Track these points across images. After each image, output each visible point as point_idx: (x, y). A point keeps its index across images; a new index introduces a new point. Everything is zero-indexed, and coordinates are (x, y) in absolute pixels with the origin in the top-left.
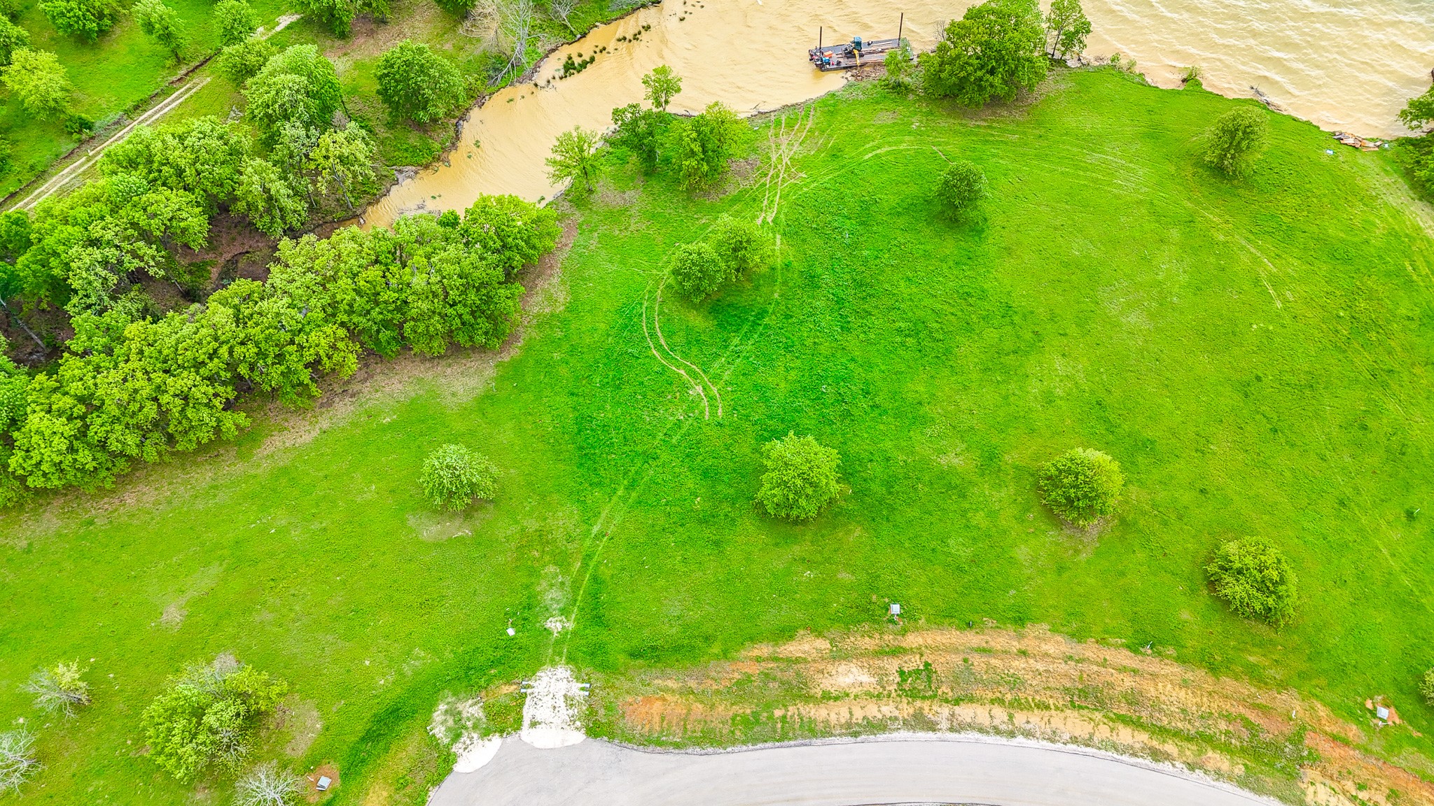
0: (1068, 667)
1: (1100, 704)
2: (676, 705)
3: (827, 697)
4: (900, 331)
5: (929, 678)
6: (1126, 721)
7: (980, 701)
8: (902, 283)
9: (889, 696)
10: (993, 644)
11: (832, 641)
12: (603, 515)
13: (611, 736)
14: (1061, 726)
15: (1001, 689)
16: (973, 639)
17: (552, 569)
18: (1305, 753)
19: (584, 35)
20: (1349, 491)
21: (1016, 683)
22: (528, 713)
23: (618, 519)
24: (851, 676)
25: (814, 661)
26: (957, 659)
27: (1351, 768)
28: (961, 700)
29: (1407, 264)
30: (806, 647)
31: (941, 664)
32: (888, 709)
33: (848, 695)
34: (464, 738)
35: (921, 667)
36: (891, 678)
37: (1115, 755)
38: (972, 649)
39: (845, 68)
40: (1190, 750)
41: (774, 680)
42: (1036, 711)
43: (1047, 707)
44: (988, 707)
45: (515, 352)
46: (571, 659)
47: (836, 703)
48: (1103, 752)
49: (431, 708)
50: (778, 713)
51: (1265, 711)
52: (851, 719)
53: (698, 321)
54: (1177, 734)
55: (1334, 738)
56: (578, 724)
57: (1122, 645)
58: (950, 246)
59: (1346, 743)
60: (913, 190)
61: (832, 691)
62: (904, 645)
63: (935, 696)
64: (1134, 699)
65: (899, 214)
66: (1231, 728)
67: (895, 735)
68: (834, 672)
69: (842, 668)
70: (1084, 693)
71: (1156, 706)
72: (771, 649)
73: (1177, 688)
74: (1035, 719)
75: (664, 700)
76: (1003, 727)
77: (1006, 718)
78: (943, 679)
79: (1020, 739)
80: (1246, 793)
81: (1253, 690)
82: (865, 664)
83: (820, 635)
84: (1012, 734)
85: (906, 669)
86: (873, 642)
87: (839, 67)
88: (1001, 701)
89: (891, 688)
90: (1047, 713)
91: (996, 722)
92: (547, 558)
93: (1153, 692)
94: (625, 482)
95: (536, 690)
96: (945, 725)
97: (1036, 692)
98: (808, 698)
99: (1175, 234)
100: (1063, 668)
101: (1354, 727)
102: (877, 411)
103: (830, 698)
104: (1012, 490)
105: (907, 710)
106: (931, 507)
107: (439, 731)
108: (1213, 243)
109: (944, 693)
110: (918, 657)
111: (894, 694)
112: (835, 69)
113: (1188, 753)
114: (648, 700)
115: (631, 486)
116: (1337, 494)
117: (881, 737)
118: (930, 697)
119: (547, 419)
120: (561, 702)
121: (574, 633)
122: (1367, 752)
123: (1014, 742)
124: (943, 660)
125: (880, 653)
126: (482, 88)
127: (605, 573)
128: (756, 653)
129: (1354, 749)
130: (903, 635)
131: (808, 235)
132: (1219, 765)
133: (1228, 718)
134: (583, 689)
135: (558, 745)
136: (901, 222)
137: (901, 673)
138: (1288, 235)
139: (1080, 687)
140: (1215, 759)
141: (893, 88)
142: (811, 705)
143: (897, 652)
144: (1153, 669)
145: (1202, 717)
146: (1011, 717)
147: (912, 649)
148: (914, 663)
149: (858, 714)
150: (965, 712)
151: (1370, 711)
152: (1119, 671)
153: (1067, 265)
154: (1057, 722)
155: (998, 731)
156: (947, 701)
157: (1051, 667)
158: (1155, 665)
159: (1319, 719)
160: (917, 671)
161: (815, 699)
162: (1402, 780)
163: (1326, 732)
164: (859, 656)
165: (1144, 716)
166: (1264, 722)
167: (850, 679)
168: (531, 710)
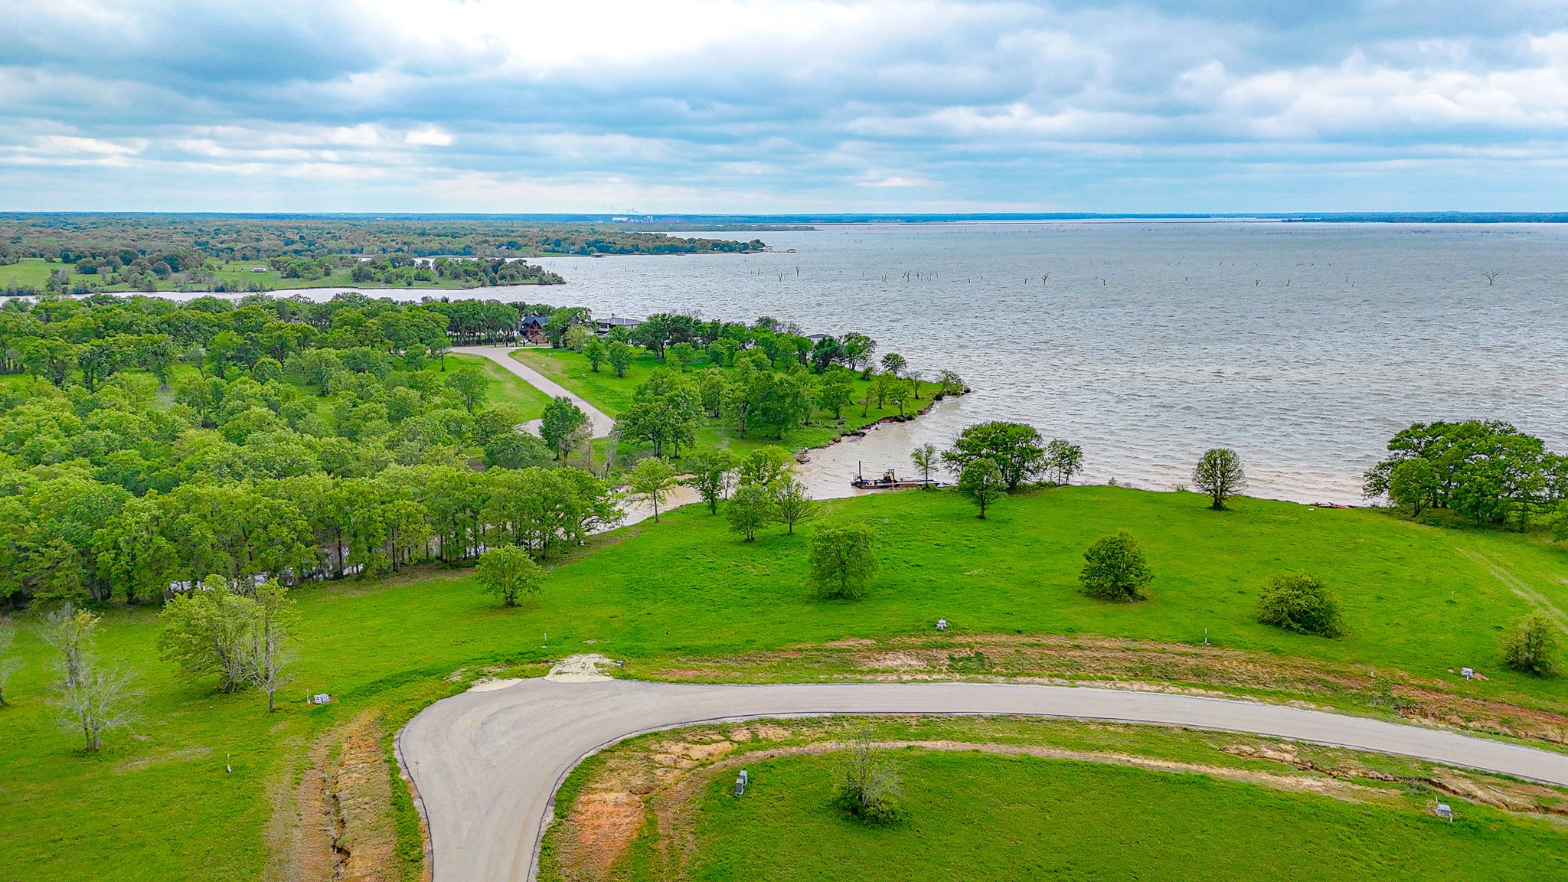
0: (1125, 655)
1: (1166, 676)
2: (713, 673)
3: (874, 671)
5: (982, 661)
6: (1195, 686)
7: (1039, 675)
9: (940, 671)
10: (1044, 642)
11: (878, 640)
13: (643, 680)
14: (1129, 686)
15: (1058, 669)
16: (1024, 639)
17: (592, 627)
18: (1395, 697)
21: (1074, 666)
22: (553, 671)
25: (860, 651)
26: (1009, 651)
27: (1451, 706)
28: (1018, 674)
30: (852, 643)
31: (993, 655)
32: (937, 676)
33: (896, 670)
34: (484, 679)
35: (973, 655)
36: (941, 662)
37: (1189, 697)
38: (1024, 645)
41: (818, 662)
42: (1098, 681)
43: (1113, 679)
44: (1047, 678)
46: (604, 652)
47: (884, 674)
48: (1175, 695)
49: (451, 670)
51: (1341, 674)
53: (748, 549)
54: (1253, 692)
56: (608, 674)
57: (1180, 642)
58: (980, 524)
59: (1438, 691)
60: (944, 512)
61: (880, 669)
62: (953, 642)
63: (989, 671)
64: (1200, 673)
65: (933, 517)
66: (1310, 687)
68: (881, 658)
69: (890, 655)
70: (1147, 670)
71: (1222, 675)
72: (814, 645)
73: (1244, 664)
75: (701, 670)
76: (1064, 684)
77: (1068, 682)
78: (996, 662)
79: (1085, 688)
80: (1340, 716)
81: (1323, 662)
82: (914, 654)
83: (865, 637)
84: (1074, 686)
85: (956, 656)
86: (920, 640)
88: (1060, 676)
89: (943, 667)
90: (1111, 682)
91: (1056, 683)
92: (587, 623)
93: (1219, 667)
95: (565, 662)
96: (1000, 682)
97: (1099, 670)
98: (852, 672)
99: (1182, 524)
100: (1120, 655)
101: (1441, 682)
102: (918, 568)
103: (877, 671)
104: (1053, 592)
105: (960, 676)
107: (456, 678)
108: (1217, 526)
109: (998, 670)
110: (968, 649)
111: (945, 670)
113: (1269, 699)
117: (934, 685)
118: (984, 672)
119: (601, 582)
120: (591, 666)
121: (611, 644)
122: (1464, 696)
123: (1077, 688)
124: (994, 651)
125: (926, 647)
127: (647, 625)
128: (798, 646)
129: (1447, 694)
130: (951, 637)
132: (1305, 705)
133: (1303, 680)
134: (615, 662)
135: (584, 681)
136: (936, 519)
137: (952, 658)
138: (1285, 523)
139: (1142, 666)
140: (1298, 702)
142: (857, 674)
143: (943, 648)
144: (1214, 653)
145: (1276, 681)
146: (1072, 682)
147: (960, 644)
148: (966, 652)
149: (908, 677)
150: (1020, 679)
151: (1454, 674)
152: (1179, 655)
154: (1122, 684)
155: (1058, 685)
156: (1002, 675)
157: (1108, 655)
158: (1216, 652)
159: (1402, 678)
160: (969, 659)
161: (861, 672)
162: (1509, 713)
163: (1412, 684)
164: (907, 649)
165: (1215, 682)
166: (1343, 682)
167: (899, 662)
168: (558, 668)
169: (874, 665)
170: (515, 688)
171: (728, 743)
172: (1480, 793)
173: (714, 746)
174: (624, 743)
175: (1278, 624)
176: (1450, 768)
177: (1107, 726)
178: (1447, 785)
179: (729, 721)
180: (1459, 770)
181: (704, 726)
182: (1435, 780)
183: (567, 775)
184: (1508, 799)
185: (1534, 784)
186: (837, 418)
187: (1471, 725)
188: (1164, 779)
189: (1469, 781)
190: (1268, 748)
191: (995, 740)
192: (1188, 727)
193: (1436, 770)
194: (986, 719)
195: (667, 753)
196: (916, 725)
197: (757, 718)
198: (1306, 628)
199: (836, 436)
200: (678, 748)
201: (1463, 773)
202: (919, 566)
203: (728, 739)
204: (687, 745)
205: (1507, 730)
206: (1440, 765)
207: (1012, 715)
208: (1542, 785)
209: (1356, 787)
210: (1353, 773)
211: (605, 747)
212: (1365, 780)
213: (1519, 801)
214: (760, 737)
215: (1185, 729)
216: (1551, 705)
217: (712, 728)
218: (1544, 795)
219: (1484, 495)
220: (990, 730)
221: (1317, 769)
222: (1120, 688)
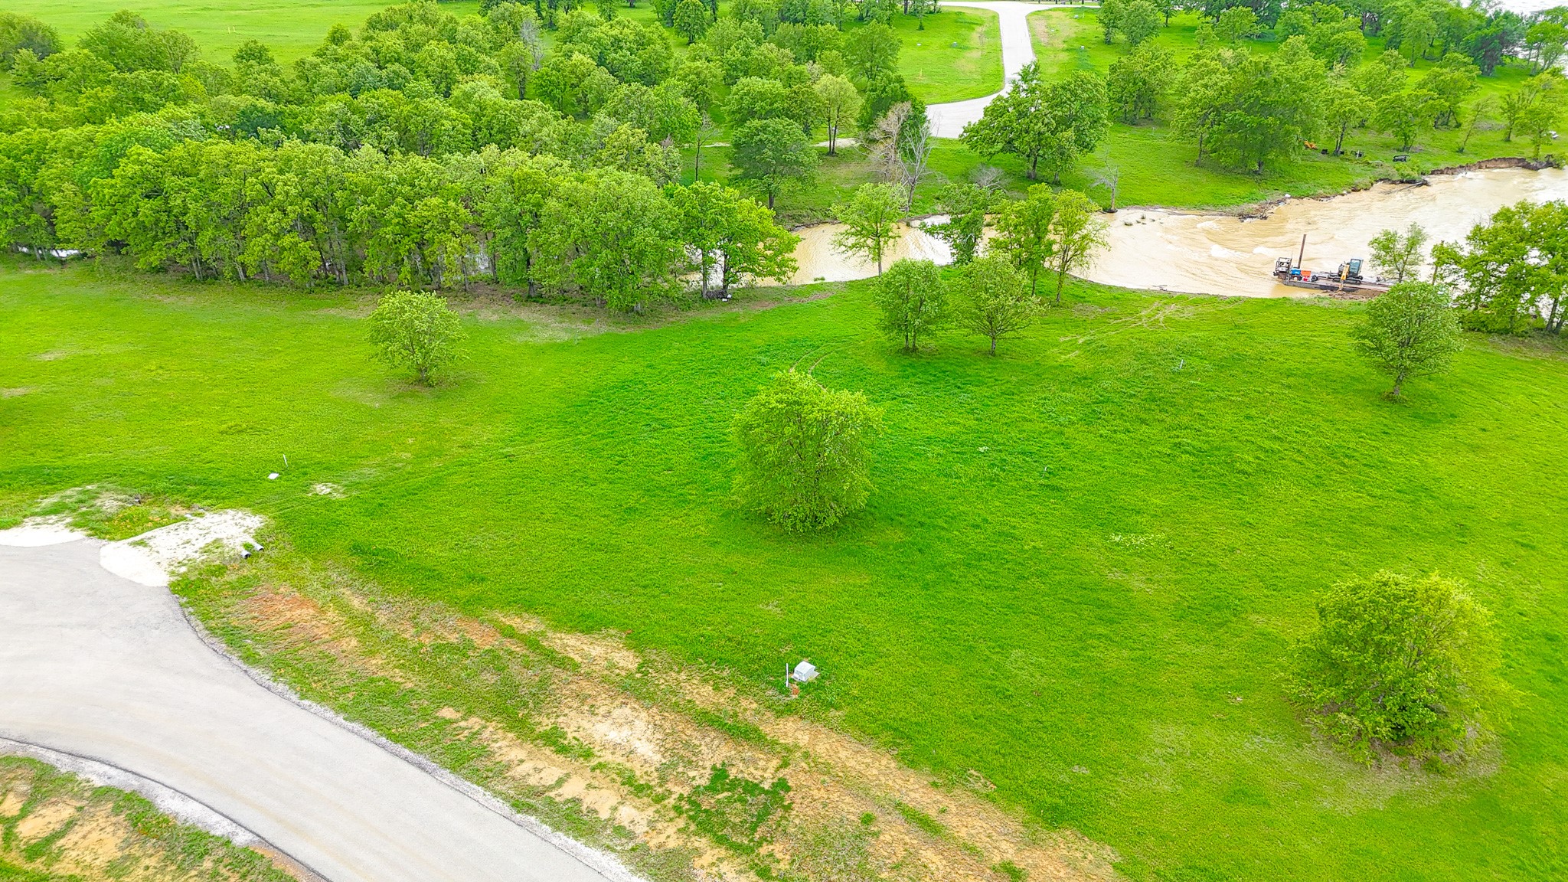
2: (326, 625)
4: (1179, 446)
5: (766, 810)
9: (659, 799)
10: (954, 821)
11: (646, 664)
12: (533, 445)
13: (193, 603)
16: (917, 791)
17: (404, 456)
22: (153, 533)
24: (625, 733)
25: (588, 676)
26: (850, 808)
30: (597, 652)
31: (807, 795)
32: (629, 814)
33: (588, 755)
34: (54, 517)
35: (766, 786)
36: (692, 774)
38: (899, 805)
41: (499, 670)
46: (287, 517)
47: (554, 756)
49: (80, 484)
50: (447, 713)
52: (551, 788)
53: (879, 367)
56: (183, 570)
61: (570, 736)
62: (765, 729)
63: (748, 850)
65: (1290, 375)
67: (595, 855)
68: (602, 711)
69: (624, 711)
72: (541, 629)
75: (322, 611)
78: (791, 830)
82: (667, 725)
83: (637, 647)
85: (733, 772)
86: (715, 696)
87: (1312, 285)
89: (678, 790)
95: (199, 521)
98: (520, 727)
102: (1045, 493)
103: (554, 743)
105: (670, 836)
109: (771, 855)
110: (775, 763)
111: (671, 801)
112: (1306, 285)
114: (302, 601)
117: (565, 840)
118: (736, 846)
120: (202, 542)
121: (330, 503)
124: (820, 795)
125: (707, 720)
128: (515, 622)
130: (780, 714)
134: (248, 547)
135: (125, 574)
136: (1290, 381)
137: (719, 775)
142: (511, 735)
143: (742, 734)
147: (775, 744)
148: (764, 771)
149: (573, 788)
160: (752, 788)
161: (526, 731)
164: (669, 707)
167: (621, 735)
168: (161, 533)
169: (575, 724)
179: (89, 771)
181: (40, 766)
186: (1400, 148)
197: (134, 786)
199: (1365, 182)
202: (1056, 489)
203: (13, 822)
214: (59, 843)
217: (42, 776)
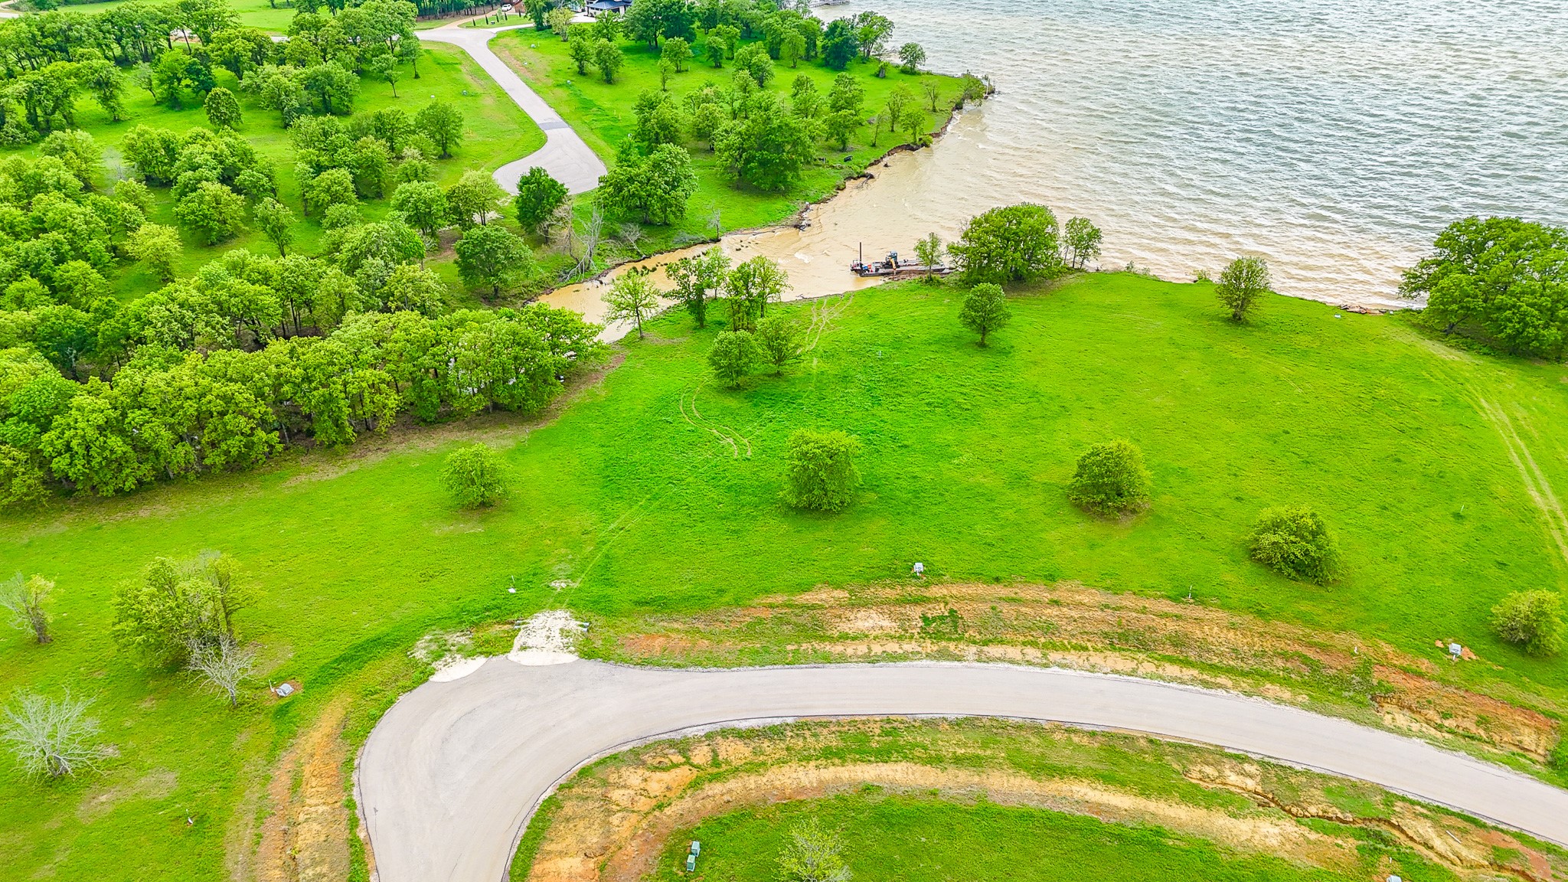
0: (1104, 614)
1: (1143, 646)
2: (680, 641)
3: (844, 637)
4: (929, 404)
5: (955, 622)
6: (1172, 660)
7: (1013, 644)
8: (932, 380)
9: (911, 637)
10: (1023, 595)
11: (851, 592)
12: (623, 517)
13: (606, 659)
14: (1102, 663)
15: (1033, 633)
16: (1001, 591)
17: (563, 551)
18: (1375, 683)
19: (649, 257)
20: (1390, 500)
21: (1049, 629)
22: (517, 642)
23: (637, 519)
24: (871, 621)
25: (831, 607)
26: (984, 607)
27: (1430, 698)
28: (990, 641)
29: (1424, 373)
30: (824, 596)
31: (965, 610)
32: (908, 647)
33: (866, 636)
34: (448, 657)
35: (947, 614)
36: (914, 623)
37: (1162, 683)
38: (1000, 599)
39: (883, 274)
40: (1245, 683)
41: (788, 623)
42: (1072, 651)
43: (1086, 649)
44: (1019, 648)
45: (551, 424)
46: (571, 605)
47: (854, 642)
48: (1148, 680)
49: (415, 636)
50: (790, 647)
51: (1324, 649)
52: (869, 652)
53: (732, 403)
54: (1229, 671)
55: (1405, 671)
56: (573, 649)
57: (1162, 596)
58: (979, 359)
59: (1420, 675)
60: (943, 331)
61: (850, 633)
62: (927, 595)
63: (961, 639)
64: (1178, 642)
65: (930, 344)
66: (1289, 665)
67: (915, 663)
68: (852, 617)
69: (862, 614)
70: (1124, 637)
71: (1204, 647)
72: (786, 598)
73: (1225, 631)
74: (1072, 657)
75: (668, 636)
76: (1037, 661)
77: (1040, 656)
78: (970, 625)
79: (1056, 669)
80: (1313, 715)
81: (1307, 630)
82: (886, 611)
83: (839, 586)
84: (1046, 666)
85: (929, 615)
86: (894, 592)
87: (877, 274)
88: (1034, 644)
89: (915, 631)
90: (1085, 653)
91: (1028, 658)
92: (558, 544)
93: (1199, 634)
94: (648, 496)
95: (531, 626)
96: (971, 657)
97: (1073, 636)
98: (822, 639)
99: (1195, 354)
100: (1099, 614)
101: (1426, 661)
102: (904, 450)
103: (847, 638)
104: (1041, 497)
105: (931, 648)
106: (958, 506)
107: (420, 654)
108: (1231, 359)
109: (971, 636)
110: (942, 605)
111: (916, 636)
112: (874, 275)
113: (1244, 685)
114: (651, 636)
115: (655, 498)
116: (1378, 501)
117: (903, 664)
118: (956, 639)
119: (576, 462)
120: (557, 634)
121: (580, 590)
122: (1446, 683)
123: (1048, 670)
124: (969, 608)
125: (900, 602)
126: (552, 283)
127: (619, 552)
128: (769, 600)
129: (1429, 680)
130: (926, 587)
131: (843, 355)
132: (1280, 694)
133: (1284, 656)
134: (582, 626)
135: (548, 662)
136: (933, 347)
137: (925, 619)
138: (1305, 354)
139: (1119, 631)
140: (1273, 689)
141: (926, 282)
142: (827, 643)
143: (916, 602)
144: (1196, 614)
145: (1255, 655)
146: (1045, 655)
147: (935, 598)
148: (940, 610)
149: (878, 649)
150: (994, 650)
151: (1441, 649)
152: (1160, 616)
153: (1091, 371)
154: (1096, 658)
155: (1029, 663)
156: (974, 643)
157: (1086, 615)
158: (1199, 612)
159: (1385, 655)
160: (942, 618)
161: (831, 639)
162: (1490, 706)
163: (1395, 666)
164: (879, 604)
165: (1192, 656)
166: (1324, 659)
167: (869, 623)
168: (523, 639)
169: (845, 627)
170: (478, 677)
171: (687, 767)
172: (1437, 843)
173: (674, 772)
174: (584, 773)
175: (1271, 565)
176: (1413, 803)
177: (1072, 735)
178: (1405, 828)
179: (690, 733)
180: (1423, 806)
181: (664, 742)
182: (1394, 821)
183: (523, 831)
184: (1464, 852)
185: (1496, 828)
186: (843, 150)
187: (1446, 723)
188: (1119, 837)
189: (1429, 823)
190: (1232, 769)
191: (958, 761)
192: (1153, 737)
193: (1399, 806)
194: (951, 723)
195: (625, 787)
196: (879, 736)
197: (718, 727)
198: (1298, 571)
199: (840, 182)
200: (634, 777)
201: (1425, 811)
202: (906, 446)
203: (688, 762)
204: (647, 774)
205: (1482, 733)
206: (1404, 799)
207: (978, 718)
208: (1502, 831)
209: (1313, 836)
210: (1313, 810)
211: (562, 781)
212: (1324, 822)
213: (1473, 855)
214: (720, 758)
215: (1151, 741)
216: (1534, 701)
217: (672, 744)
218: (1502, 845)
219: (1526, 325)
220: (950, 745)
221: (1276, 803)
222: (1093, 668)
